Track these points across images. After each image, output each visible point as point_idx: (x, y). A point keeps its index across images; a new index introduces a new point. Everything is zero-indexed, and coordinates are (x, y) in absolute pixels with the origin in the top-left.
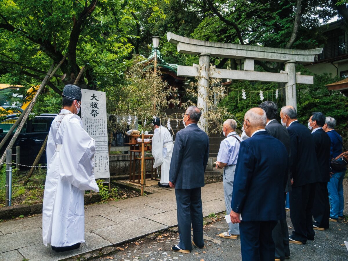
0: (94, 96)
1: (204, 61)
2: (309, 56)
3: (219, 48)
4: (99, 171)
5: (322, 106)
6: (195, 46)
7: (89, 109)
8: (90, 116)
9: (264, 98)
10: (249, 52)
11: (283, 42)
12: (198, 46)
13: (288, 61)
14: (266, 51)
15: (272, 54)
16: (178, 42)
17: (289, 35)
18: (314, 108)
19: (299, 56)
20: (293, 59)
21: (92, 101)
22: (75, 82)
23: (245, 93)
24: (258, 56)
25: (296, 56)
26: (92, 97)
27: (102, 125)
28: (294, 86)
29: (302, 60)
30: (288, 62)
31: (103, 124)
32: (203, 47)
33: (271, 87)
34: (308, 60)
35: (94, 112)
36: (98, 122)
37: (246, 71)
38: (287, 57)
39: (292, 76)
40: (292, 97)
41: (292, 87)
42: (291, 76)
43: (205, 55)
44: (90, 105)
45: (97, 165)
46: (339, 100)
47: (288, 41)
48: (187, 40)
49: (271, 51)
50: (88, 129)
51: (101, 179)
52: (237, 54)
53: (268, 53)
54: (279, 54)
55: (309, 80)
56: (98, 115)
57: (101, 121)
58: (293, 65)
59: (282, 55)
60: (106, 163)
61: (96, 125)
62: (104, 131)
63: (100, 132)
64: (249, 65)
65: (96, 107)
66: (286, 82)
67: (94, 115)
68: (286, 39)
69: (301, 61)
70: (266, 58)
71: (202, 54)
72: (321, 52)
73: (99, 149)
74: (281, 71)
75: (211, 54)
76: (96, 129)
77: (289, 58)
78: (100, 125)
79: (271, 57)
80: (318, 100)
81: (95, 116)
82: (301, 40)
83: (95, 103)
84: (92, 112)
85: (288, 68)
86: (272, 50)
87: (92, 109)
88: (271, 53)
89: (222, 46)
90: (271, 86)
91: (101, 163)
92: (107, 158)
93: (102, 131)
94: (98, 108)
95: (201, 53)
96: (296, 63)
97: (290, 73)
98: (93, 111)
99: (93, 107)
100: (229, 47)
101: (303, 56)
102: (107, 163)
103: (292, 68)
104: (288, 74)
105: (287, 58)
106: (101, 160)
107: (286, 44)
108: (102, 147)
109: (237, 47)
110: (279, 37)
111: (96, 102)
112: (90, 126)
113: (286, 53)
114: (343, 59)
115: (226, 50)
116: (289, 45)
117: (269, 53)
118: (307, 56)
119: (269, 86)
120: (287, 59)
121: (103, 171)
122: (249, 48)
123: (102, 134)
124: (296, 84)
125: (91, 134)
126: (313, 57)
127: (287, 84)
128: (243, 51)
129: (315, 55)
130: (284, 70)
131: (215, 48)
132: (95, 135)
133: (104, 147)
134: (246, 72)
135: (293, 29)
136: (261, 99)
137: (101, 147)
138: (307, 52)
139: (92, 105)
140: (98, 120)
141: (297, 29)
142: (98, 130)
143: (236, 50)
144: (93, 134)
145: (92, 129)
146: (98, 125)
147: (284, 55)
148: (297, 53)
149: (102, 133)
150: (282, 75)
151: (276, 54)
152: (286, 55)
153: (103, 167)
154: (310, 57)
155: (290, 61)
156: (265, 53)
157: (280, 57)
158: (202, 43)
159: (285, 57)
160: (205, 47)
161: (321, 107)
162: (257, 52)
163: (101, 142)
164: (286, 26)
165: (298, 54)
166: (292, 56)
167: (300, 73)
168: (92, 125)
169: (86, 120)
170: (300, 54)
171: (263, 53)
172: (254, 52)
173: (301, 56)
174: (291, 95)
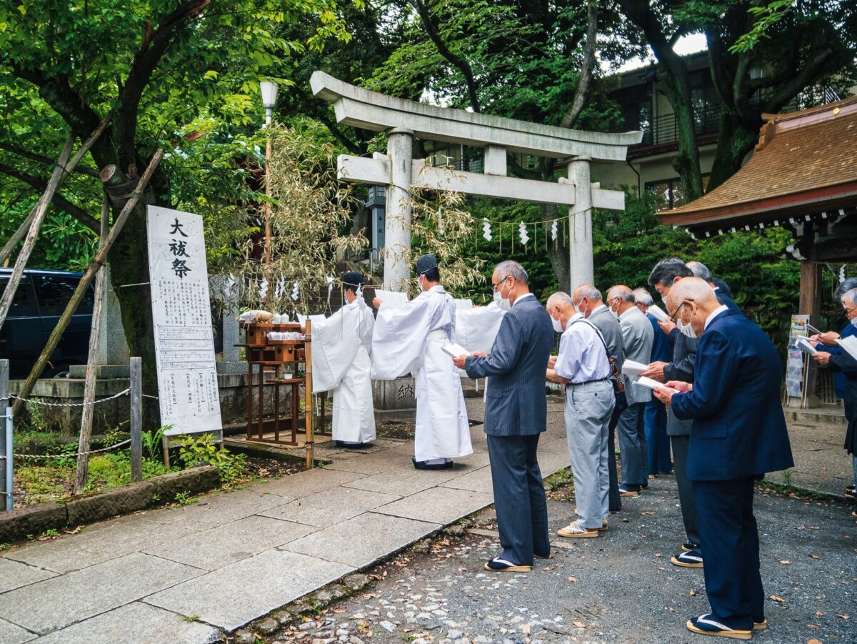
0: (177, 226)
1: (399, 148)
2: (616, 148)
3: (433, 119)
4: (197, 413)
5: (627, 258)
6: (380, 111)
7: (168, 258)
8: (171, 274)
9: (528, 238)
10: (497, 131)
11: (554, 113)
12: (387, 111)
13: (574, 156)
14: (531, 131)
15: (544, 138)
16: (340, 97)
17: (568, 96)
18: (610, 263)
19: (598, 146)
20: (585, 153)
21: (174, 236)
22: (138, 188)
23: (489, 226)
24: (516, 142)
25: (592, 146)
26: (173, 226)
27: (198, 298)
28: (589, 214)
29: (603, 157)
30: (575, 158)
31: (201, 295)
32: (399, 113)
33: (516, 213)
34: (614, 156)
35: (179, 266)
36: (189, 291)
37: (490, 174)
38: (574, 147)
39: (584, 189)
40: (583, 236)
41: (583, 217)
42: (581, 190)
43: (402, 133)
44: (170, 247)
45: (193, 397)
46: (658, 246)
47: (567, 111)
48: (360, 93)
49: (542, 133)
50: (169, 309)
51: (209, 433)
52: (471, 135)
53: (536, 137)
54: (559, 141)
55: (615, 200)
56: (187, 272)
57: (196, 287)
58: (585, 165)
59: (564, 142)
60: (212, 392)
61: (185, 298)
62: (203, 313)
63: (195, 317)
64: (496, 162)
65: (183, 253)
66: (572, 203)
67: (179, 273)
68: (562, 107)
70: (531, 147)
71: (395, 130)
72: (640, 141)
73: (194, 360)
74: (561, 179)
75: (415, 131)
76: (186, 309)
77: (577, 150)
78: (193, 298)
79: (543, 146)
80: (619, 244)
81: (181, 276)
82: (590, 109)
83: (181, 242)
84: (175, 266)
85: (577, 172)
86: (544, 131)
87: (174, 258)
90: (514, 211)
91: (200, 392)
92: (213, 381)
93: (199, 313)
94: (187, 256)
95: (392, 128)
96: (592, 162)
97: (580, 183)
98: (177, 262)
99: (177, 252)
100: (454, 118)
101: (604, 147)
102: (215, 393)
103: (584, 174)
104: (575, 186)
105: (575, 149)
106: (201, 385)
107: (562, 118)
108: (202, 353)
109: (471, 119)
110: (547, 100)
111: (184, 239)
112: (173, 301)
113: (571, 138)
114: (652, 155)
115: (448, 123)
116: (568, 119)
117: (539, 137)
118: (611, 147)
119: (511, 210)
120: (574, 152)
121: (208, 413)
122: (497, 121)
123: (199, 321)
124: (593, 208)
125: (174, 320)
126: (625, 150)
127: (574, 208)
128: (484, 128)
129: (629, 146)
130: (567, 177)
131: (424, 118)
132: (183, 325)
133: (206, 352)
134: (491, 177)
135: (577, 83)
136: (522, 241)
137: (199, 352)
138: (611, 139)
139: (173, 247)
140: (188, 286)
141: (586, 85)
142: (191, 310)
143: (469, 125)
144: (179, 321)
145: (178, 309)
146: (189, 297)
147: (568, 142)
148: (593, 141)
149: (199, 317)
150: (564, 187)
151: (552, 139)
152: (573, 143)
153: (206, 403)
154: (618, 149)
155: (580, 158)
156: (530, 136)
157: (561, 146)
158: (395, 103)
159: (570, 148)
160: (402, 114)
161: (623, 261)
162: (513, 133)
163: (197, 342)
164: (563, 77)
165: (596, 142)
166: (583, 145)
167: (598, 184)
168: (177, 297)
169: (162, 284)
170: (599, 142)
171: (525, 135)
172: (508, 132)
173: (601, 147)
174: (582, 233)
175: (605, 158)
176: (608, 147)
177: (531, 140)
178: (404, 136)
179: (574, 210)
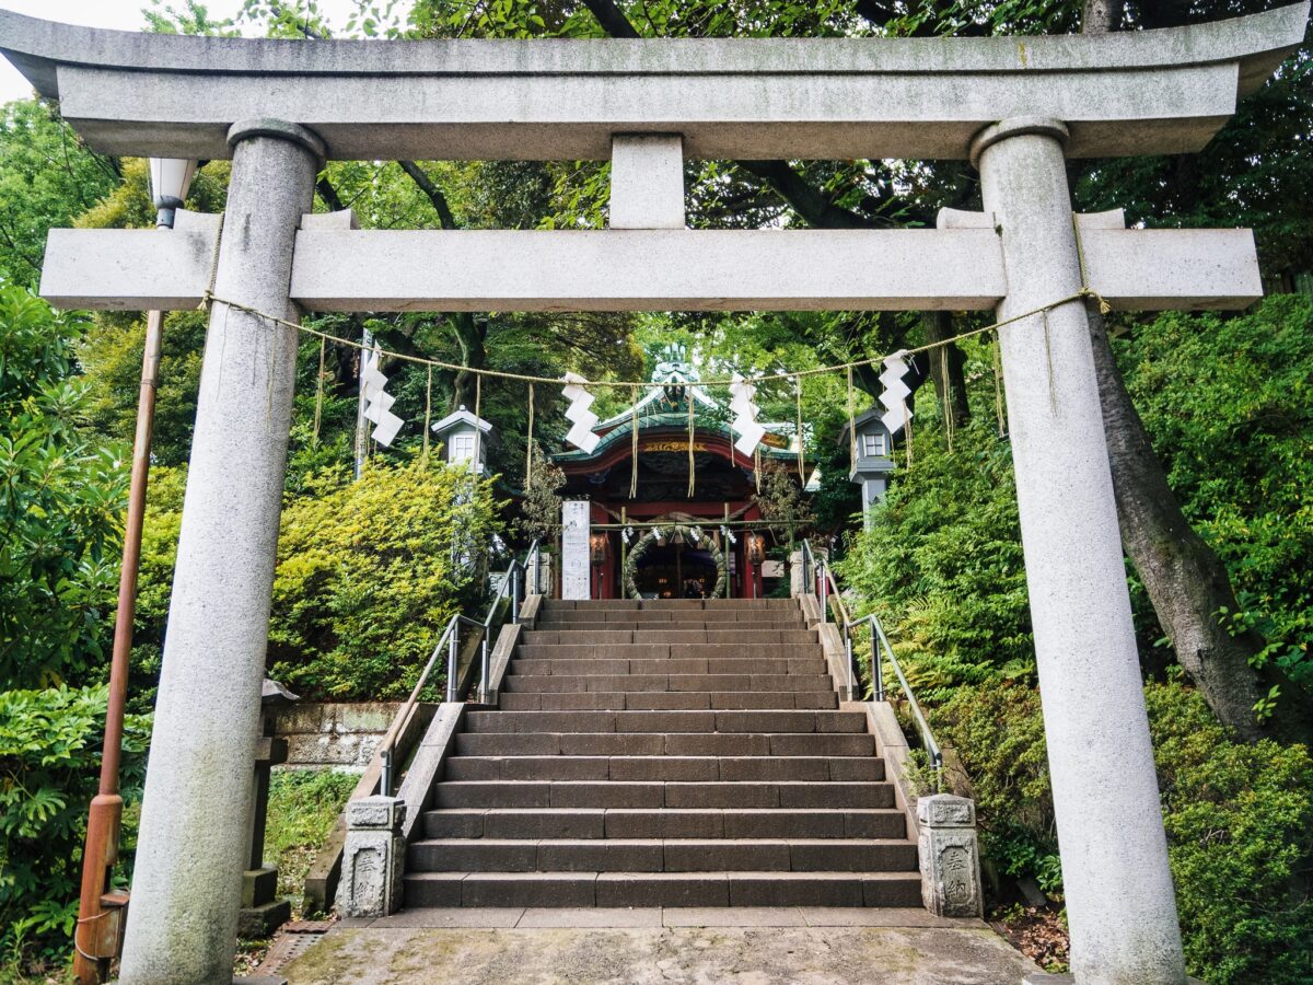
2: (1181, 77)
3: (375, 83)
12: (207, 82)
13: (987, 125)
15: (835, 84)
16: (50, 64)
19: (1093, 79)
20: (1031, 109)
23: (590, 400)
25: (1061, 82)
28: (1071, 328)
29: (1118, 112)
30: (989, 135)
32: (245, 81)
38: (972, 96)
41: (1039, 333)
43: (251, 136)
49: (821, 66)
53: (796, 82)
54: (903, 82)
55: (1209, 264)
58: (1037, 150)
59: (924, 83)
64: (639, 187)
66: (991, 291)
69: (1113, 117)
70: (778, 118)
71: (233, 132)
75: (303, 126)
77: (991, 101)
79: (831, 109)
85: (999, 179)
86: (828, 57)
88: (820, 80)
89: (400, 64)
95: (227, 125)
96: (1066, 137)
97: (1014, 215)
100: (453, 66)
101: (1121, 78)
103: (1029, 177)
104: (999, 230)
105: (978, 102)
113: (958, 65)
115: (430, 85)
117: (809, 82)
118: (1160, 76)
120: (976, 112)
122: (625, 54)
124: (1088, 301)
126: (1229, 78)
128: (573, 83)
129: (1243, 62)
131: (341, 82)
136: (739, 446)
143: (515, 82)
147: (945, 82)
148: (1062, 63)
151: (871, 82)
152: (970, 82)
155: (1005, 127)
156: (772, 82)
157: (913, 100)
159: (958, 100)
160: (258, 82)
162: (698, 82)
165: (1079, 64)
166: (1019, 84)
167: (1112, 214)
170: (1093, 63)
171: (752, 82)
172: (674, 82)
173: (1107, 80)
174: (1040, 393)
175: (1129, 115)
176: (1140, 79)
177: (773, 96)
178: (260, 144)
179: (1004, 314)
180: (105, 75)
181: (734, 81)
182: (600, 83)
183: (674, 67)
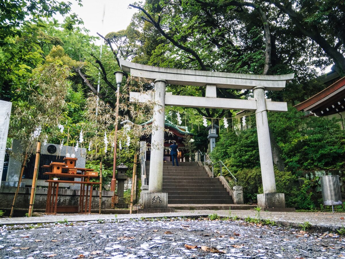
1: (159, 87)
3: (175, 75)
6: (149, 72)
9: (228, 125)
10: (209, 78)
12: (152, 73)
14: (228, 77)
15: (236, 79)
16: (130, 68)
19: (268, 81)
20: (260, 85)
23: (206, 120)
24: (220, 82)
25: (264, 81)
28: (265, 113)
30: (255, 88)
32: (158, 73)
38: (253, 82)
39: (262, 102)
40: (262, 124)
41: (261, 114)
42: (259, 102)
43: (159, 81)
48: (139, 66)
49: (234, 77)
53: (231, 79)
54: (245, 80)
58: (261, 90)
64: (211, 92)
66: (255, 108)
69: (270, 87)
70: (229, 84)
71: (156, 80)
72: (293, 78)
74: (250, 98)
75: (166, 80)
77: (256, 83)
79: (235, 83)
85: (257, 94)
86: (235, 76)
88: (234, 79)
89: (179, 73)
97: (258, 99)
100: (186, 73)
101: (272, 81)
103: (260, 94)
104: (256, 100)
105: (254, 84)
109: (195, 73)
113: (251, 78)
115: (183, 76)
117: (233, 79)
118: (276, 82)
122: (209, 74)
124: (267, 111)
126: (285, 82)
129: (287, 80)
130: (252, 97)
134: (207, 98)
135: (264, 60)
136: (225, 127)
138: (276, 77)
143: (194, 76)
147: (250, 80)
148: (264, 79)
150: (250, 101)
151: (241, 80)
152: (253, 80)
154: (280, 82)
155: (257, 87)
156: (228, 79)
157: (246, 82)
159: (251, 83)
160: (159, 73)
165: (266, 79)
166: (259, 81)
167: (271, 99)
170: (268, 79)
171: (225, 78)
172: (215, 78)
173: (270, 82)
174: (261, 122)
175: (272, 87)
176: (274, 82)
177: (228, 80)
178: (161, 82)
179: (256, 112)
180: (137, 70)
181: (223, 78)
182: (206, 77)
183: (215, 76)
